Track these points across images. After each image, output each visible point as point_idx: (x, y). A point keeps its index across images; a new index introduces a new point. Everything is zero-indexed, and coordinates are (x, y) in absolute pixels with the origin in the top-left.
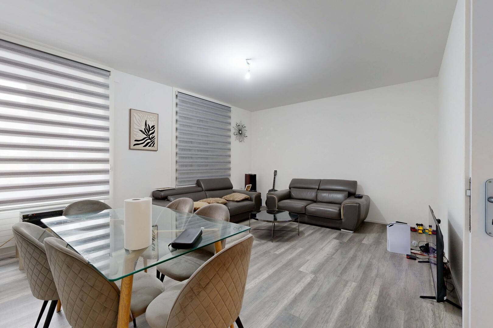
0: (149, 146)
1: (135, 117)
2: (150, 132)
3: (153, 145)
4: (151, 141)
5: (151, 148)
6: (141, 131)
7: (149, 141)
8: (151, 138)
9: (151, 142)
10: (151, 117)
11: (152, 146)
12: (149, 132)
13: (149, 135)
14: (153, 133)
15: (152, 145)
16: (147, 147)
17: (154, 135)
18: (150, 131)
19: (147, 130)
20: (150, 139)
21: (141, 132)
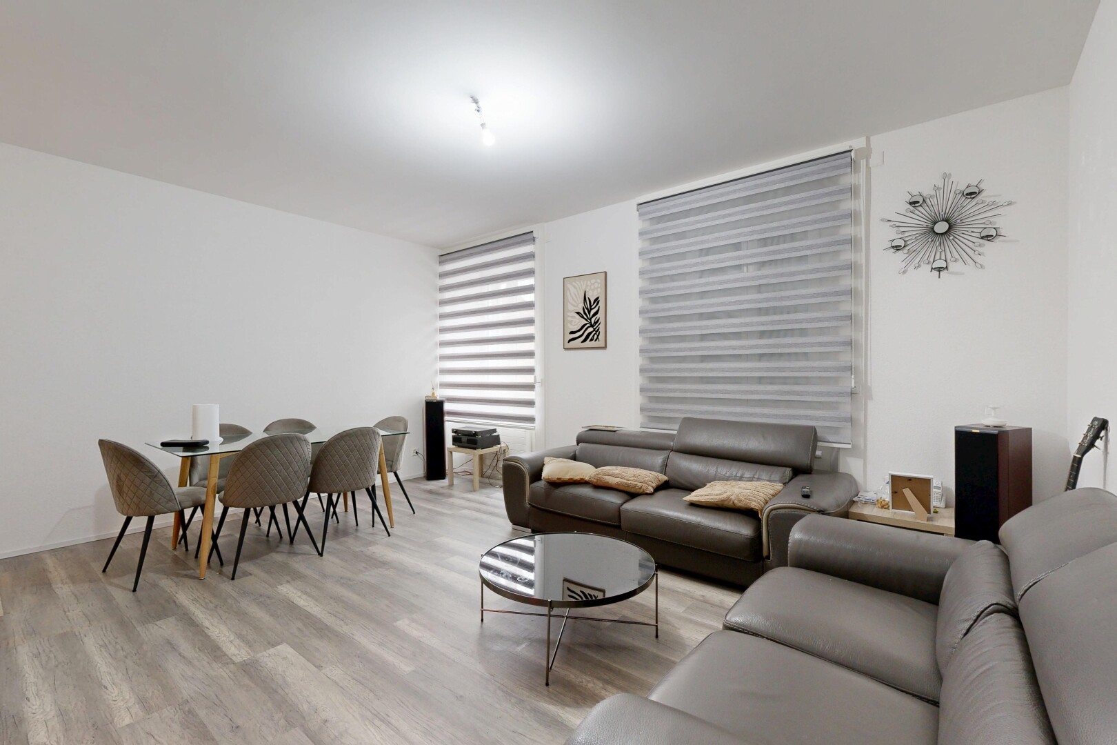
0: (591, 340)
1: (570, 291)
2: (593, 312)
3: (597, 338)
4: (594, 330)
5: (593, 344)
6: (578, 313)
7: (591, 329)
8: (593, 322)
9: (594, 332)
10: (593, 281)
11: (596, 340)
12: (589, 312)
13: (590, 319)
14: (596, 313)
15: (596, 336)
16: (588, 343)
17: (598, 316)
18: (591, 309)
19: (587, 309)
20: (592, 326)
21: (577, 316)
